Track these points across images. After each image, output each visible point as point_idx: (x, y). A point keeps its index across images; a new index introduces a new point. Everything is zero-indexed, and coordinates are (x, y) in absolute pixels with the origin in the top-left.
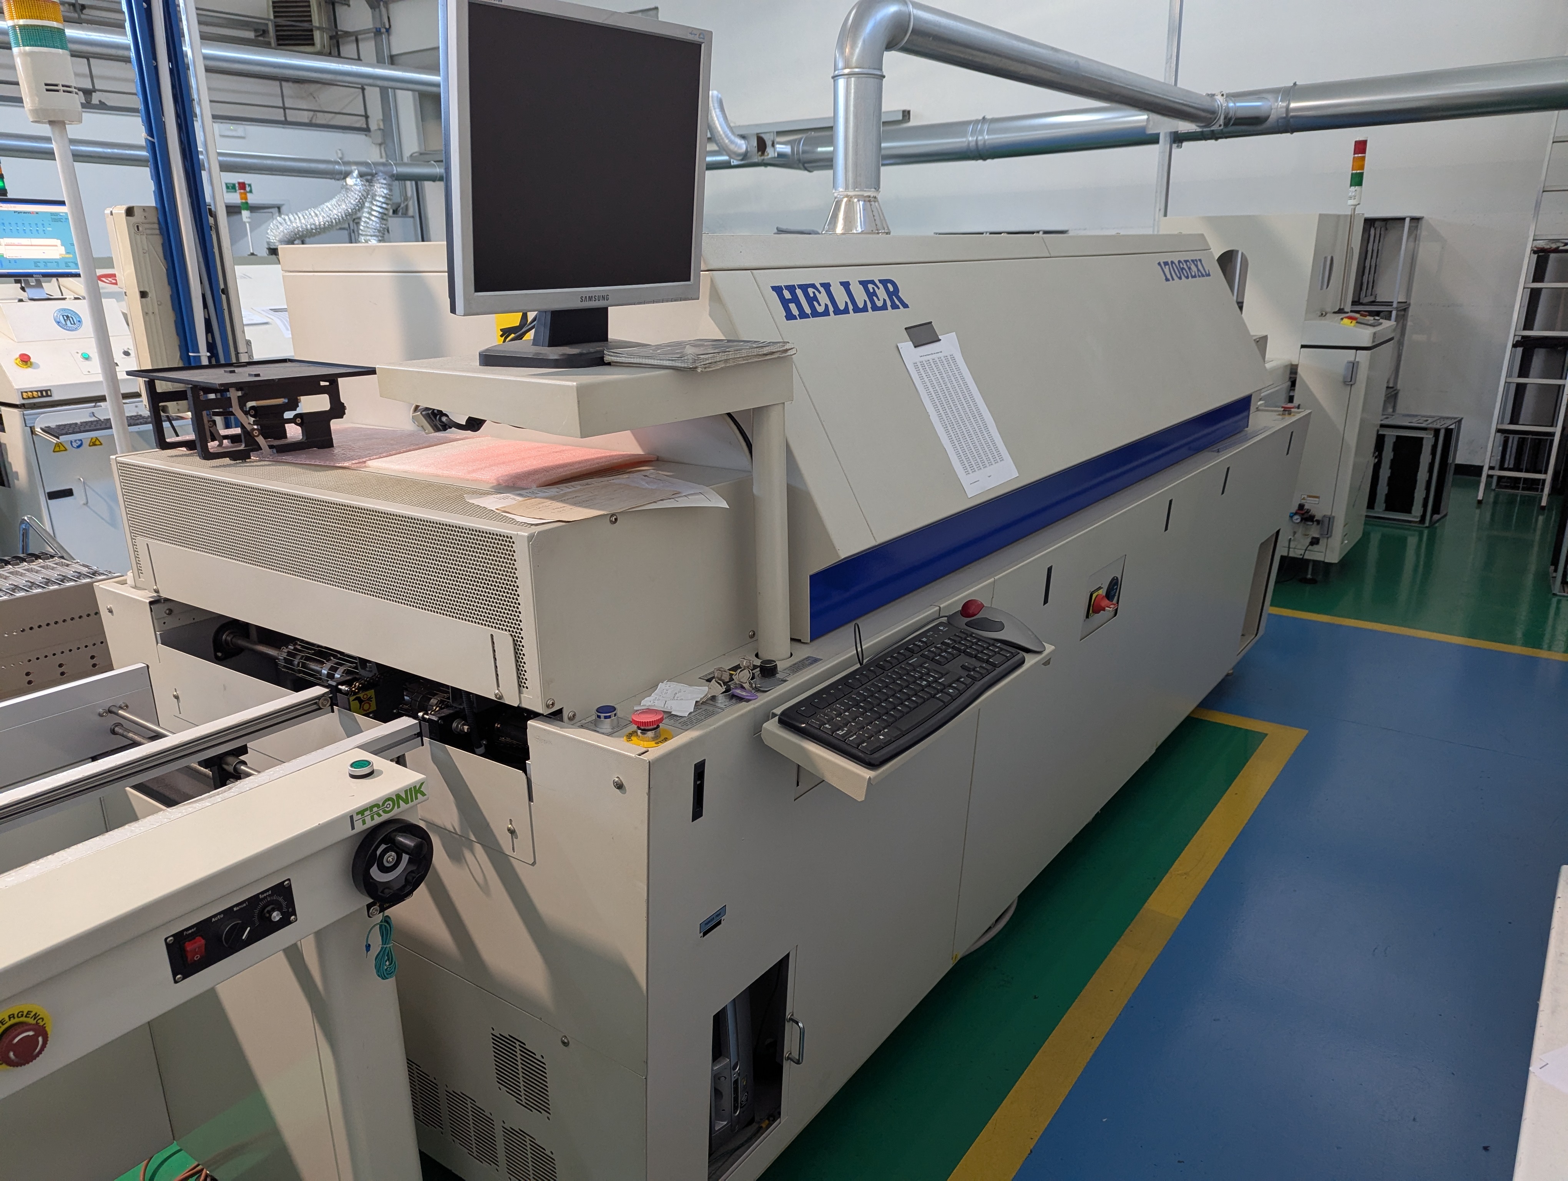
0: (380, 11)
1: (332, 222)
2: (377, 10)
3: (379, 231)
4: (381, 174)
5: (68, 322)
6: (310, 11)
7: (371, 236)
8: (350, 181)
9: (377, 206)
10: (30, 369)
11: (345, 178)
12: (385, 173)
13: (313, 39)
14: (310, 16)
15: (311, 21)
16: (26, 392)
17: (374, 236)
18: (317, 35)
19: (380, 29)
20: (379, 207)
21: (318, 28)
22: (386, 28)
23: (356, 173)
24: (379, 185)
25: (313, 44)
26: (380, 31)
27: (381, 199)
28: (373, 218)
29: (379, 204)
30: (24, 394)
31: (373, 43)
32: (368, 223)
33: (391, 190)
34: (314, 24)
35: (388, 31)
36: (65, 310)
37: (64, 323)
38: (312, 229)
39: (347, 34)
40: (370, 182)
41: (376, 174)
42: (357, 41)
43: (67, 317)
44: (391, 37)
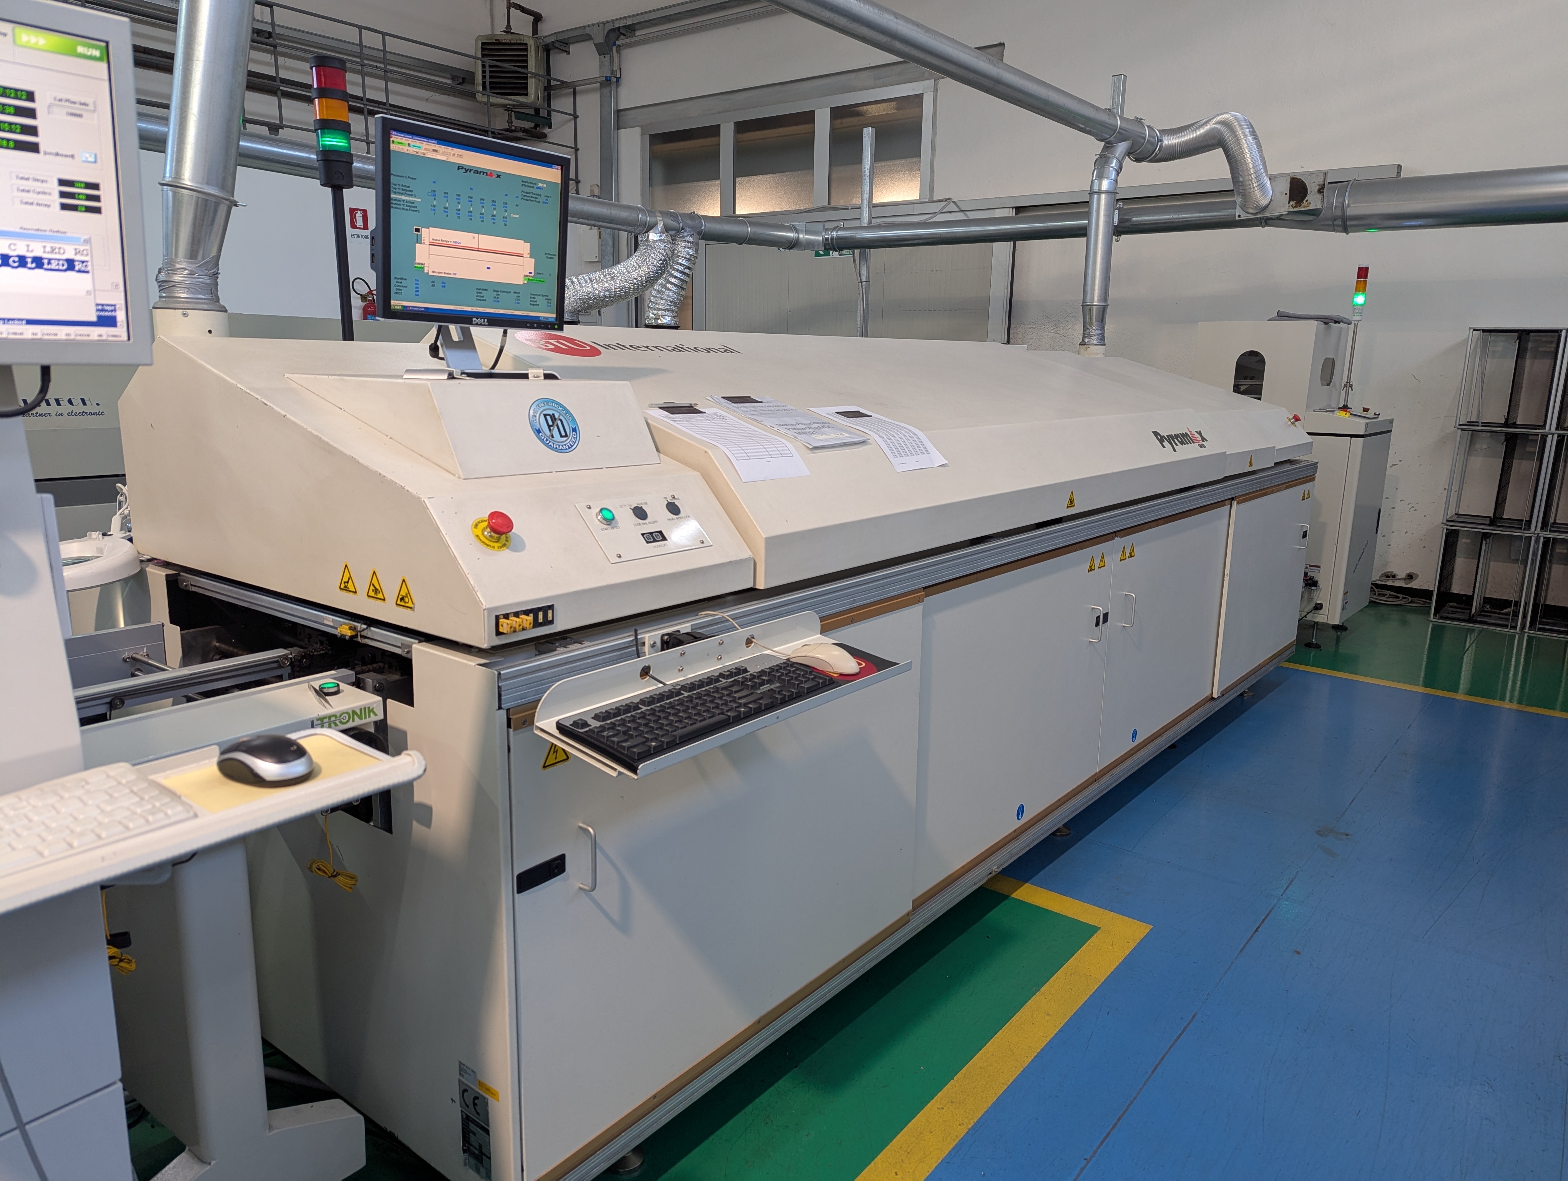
0: (611, 58)
1: (630, 288)
2: (608, 56)
3: (675, 304)
4: (687, 229)
5: (555, 432)
6: (526, 56)
7: (665, 310)
8: (653, 236)
9: (678, 270)
10: (506, 553)
11: (647, 232)
12: (692, 228)
13: (526, 88)
14: (526, 61)
15: (526, 67)
16: (506, 616)
17: (668, 310)
18: (532, 83)
19: (610, 77)
20: (681, 272)
21: (535, 75)
22: (616, 78)
23: (661, 225)
24: (683, 244)
25: (526, 95)
26: (610, 80)
27: (684, 262)
28: (670, 286)
29: (681, 268)
30: (502, 621)
31: (597, 96)
32: (663, 293)
33: (697, 251)
34: (529, 69)
35: (618, 80)
36: (547, 401)
37: (548, 433)
38: (606, 297)
39: (564, 84)
40: (674, 239)
41: (683, 229)
42: (575, 93)
43: (553, 417)
44: (619, 89)
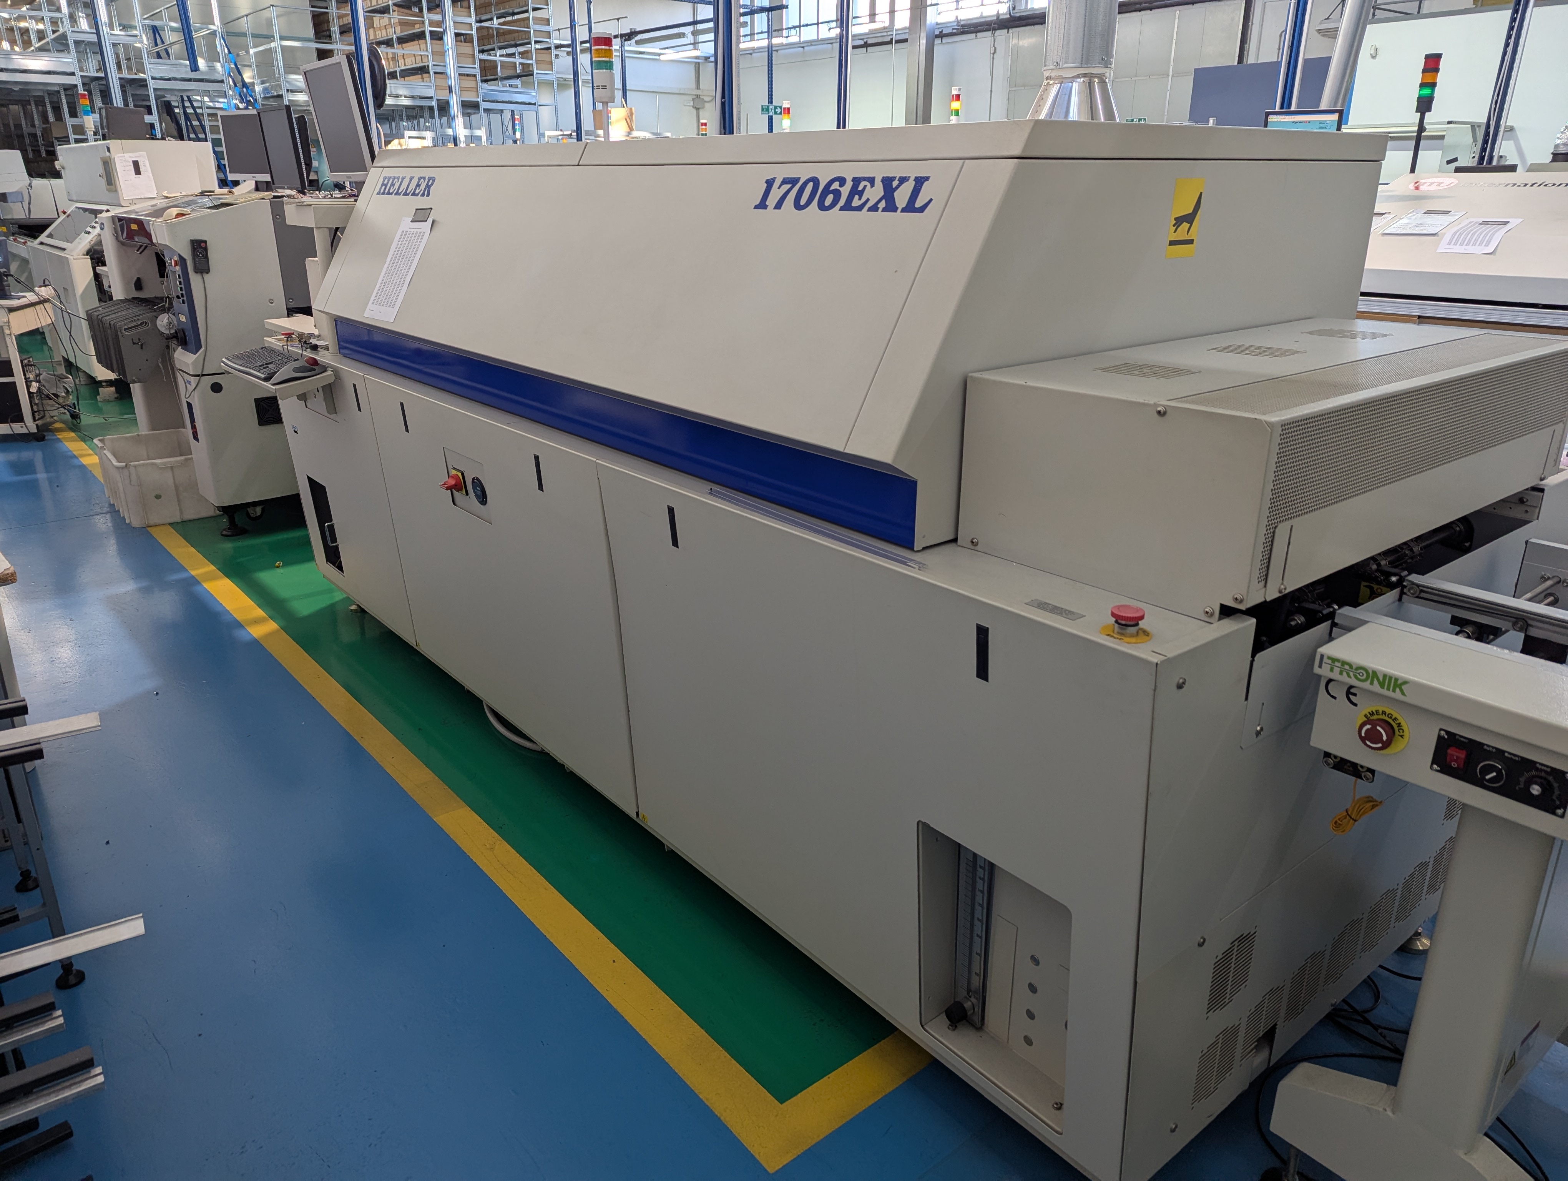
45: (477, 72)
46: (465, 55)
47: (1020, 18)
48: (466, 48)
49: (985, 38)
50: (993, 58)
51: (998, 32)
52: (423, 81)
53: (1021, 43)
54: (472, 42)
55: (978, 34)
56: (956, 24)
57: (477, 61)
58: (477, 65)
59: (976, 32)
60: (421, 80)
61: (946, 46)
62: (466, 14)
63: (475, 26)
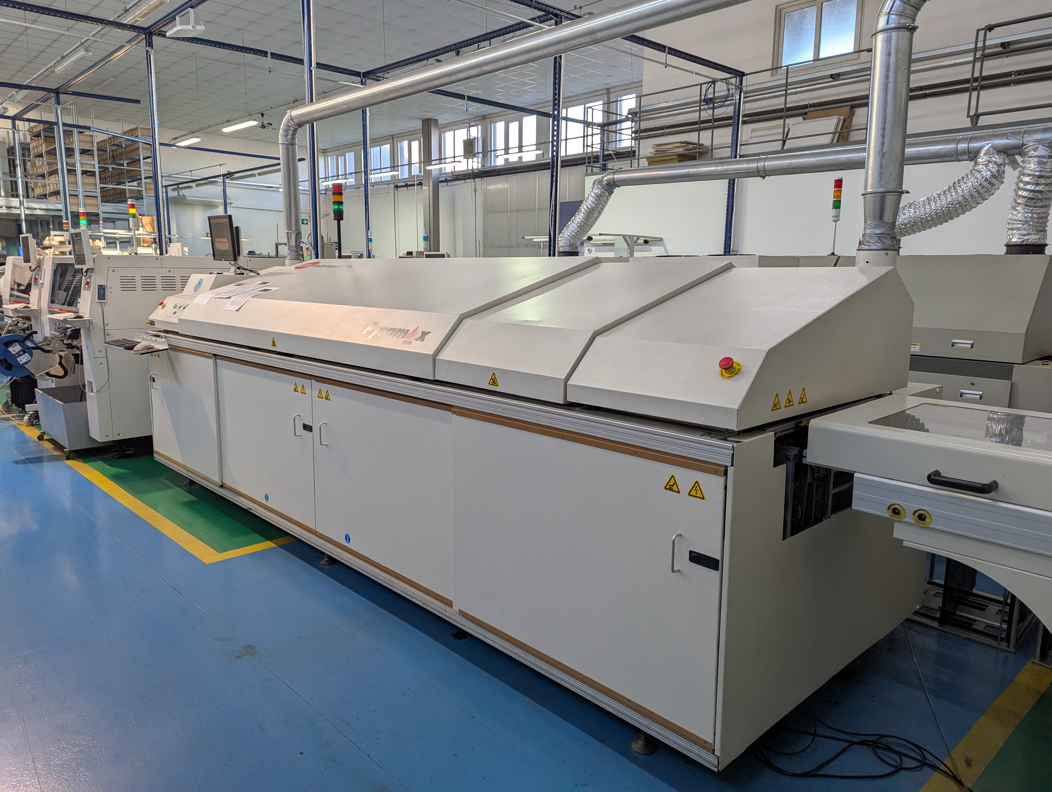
45: (99, 195)
46: (89, 184)
47: (486, 172)
48: (90, 180)
49: (470, 184)
50: (475, 195)
51: (476, 180)
52: (57, 200)
53: (488, 187)
54: (95, 176)
55: (466, 180)
56: (451, 174)
57: (98, 188)
58: (99, 190)
59: (465, 179)
60: (56, 199)
61: (450, 187)
62: (92, 159)
63: (97, 166)
